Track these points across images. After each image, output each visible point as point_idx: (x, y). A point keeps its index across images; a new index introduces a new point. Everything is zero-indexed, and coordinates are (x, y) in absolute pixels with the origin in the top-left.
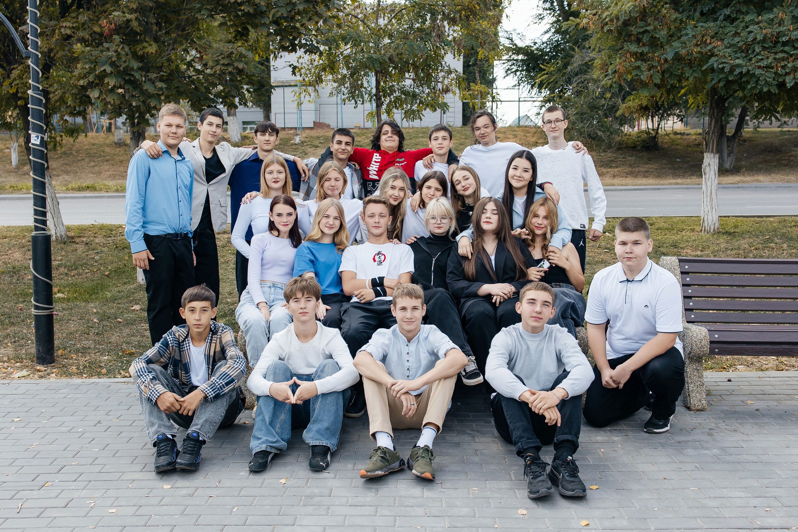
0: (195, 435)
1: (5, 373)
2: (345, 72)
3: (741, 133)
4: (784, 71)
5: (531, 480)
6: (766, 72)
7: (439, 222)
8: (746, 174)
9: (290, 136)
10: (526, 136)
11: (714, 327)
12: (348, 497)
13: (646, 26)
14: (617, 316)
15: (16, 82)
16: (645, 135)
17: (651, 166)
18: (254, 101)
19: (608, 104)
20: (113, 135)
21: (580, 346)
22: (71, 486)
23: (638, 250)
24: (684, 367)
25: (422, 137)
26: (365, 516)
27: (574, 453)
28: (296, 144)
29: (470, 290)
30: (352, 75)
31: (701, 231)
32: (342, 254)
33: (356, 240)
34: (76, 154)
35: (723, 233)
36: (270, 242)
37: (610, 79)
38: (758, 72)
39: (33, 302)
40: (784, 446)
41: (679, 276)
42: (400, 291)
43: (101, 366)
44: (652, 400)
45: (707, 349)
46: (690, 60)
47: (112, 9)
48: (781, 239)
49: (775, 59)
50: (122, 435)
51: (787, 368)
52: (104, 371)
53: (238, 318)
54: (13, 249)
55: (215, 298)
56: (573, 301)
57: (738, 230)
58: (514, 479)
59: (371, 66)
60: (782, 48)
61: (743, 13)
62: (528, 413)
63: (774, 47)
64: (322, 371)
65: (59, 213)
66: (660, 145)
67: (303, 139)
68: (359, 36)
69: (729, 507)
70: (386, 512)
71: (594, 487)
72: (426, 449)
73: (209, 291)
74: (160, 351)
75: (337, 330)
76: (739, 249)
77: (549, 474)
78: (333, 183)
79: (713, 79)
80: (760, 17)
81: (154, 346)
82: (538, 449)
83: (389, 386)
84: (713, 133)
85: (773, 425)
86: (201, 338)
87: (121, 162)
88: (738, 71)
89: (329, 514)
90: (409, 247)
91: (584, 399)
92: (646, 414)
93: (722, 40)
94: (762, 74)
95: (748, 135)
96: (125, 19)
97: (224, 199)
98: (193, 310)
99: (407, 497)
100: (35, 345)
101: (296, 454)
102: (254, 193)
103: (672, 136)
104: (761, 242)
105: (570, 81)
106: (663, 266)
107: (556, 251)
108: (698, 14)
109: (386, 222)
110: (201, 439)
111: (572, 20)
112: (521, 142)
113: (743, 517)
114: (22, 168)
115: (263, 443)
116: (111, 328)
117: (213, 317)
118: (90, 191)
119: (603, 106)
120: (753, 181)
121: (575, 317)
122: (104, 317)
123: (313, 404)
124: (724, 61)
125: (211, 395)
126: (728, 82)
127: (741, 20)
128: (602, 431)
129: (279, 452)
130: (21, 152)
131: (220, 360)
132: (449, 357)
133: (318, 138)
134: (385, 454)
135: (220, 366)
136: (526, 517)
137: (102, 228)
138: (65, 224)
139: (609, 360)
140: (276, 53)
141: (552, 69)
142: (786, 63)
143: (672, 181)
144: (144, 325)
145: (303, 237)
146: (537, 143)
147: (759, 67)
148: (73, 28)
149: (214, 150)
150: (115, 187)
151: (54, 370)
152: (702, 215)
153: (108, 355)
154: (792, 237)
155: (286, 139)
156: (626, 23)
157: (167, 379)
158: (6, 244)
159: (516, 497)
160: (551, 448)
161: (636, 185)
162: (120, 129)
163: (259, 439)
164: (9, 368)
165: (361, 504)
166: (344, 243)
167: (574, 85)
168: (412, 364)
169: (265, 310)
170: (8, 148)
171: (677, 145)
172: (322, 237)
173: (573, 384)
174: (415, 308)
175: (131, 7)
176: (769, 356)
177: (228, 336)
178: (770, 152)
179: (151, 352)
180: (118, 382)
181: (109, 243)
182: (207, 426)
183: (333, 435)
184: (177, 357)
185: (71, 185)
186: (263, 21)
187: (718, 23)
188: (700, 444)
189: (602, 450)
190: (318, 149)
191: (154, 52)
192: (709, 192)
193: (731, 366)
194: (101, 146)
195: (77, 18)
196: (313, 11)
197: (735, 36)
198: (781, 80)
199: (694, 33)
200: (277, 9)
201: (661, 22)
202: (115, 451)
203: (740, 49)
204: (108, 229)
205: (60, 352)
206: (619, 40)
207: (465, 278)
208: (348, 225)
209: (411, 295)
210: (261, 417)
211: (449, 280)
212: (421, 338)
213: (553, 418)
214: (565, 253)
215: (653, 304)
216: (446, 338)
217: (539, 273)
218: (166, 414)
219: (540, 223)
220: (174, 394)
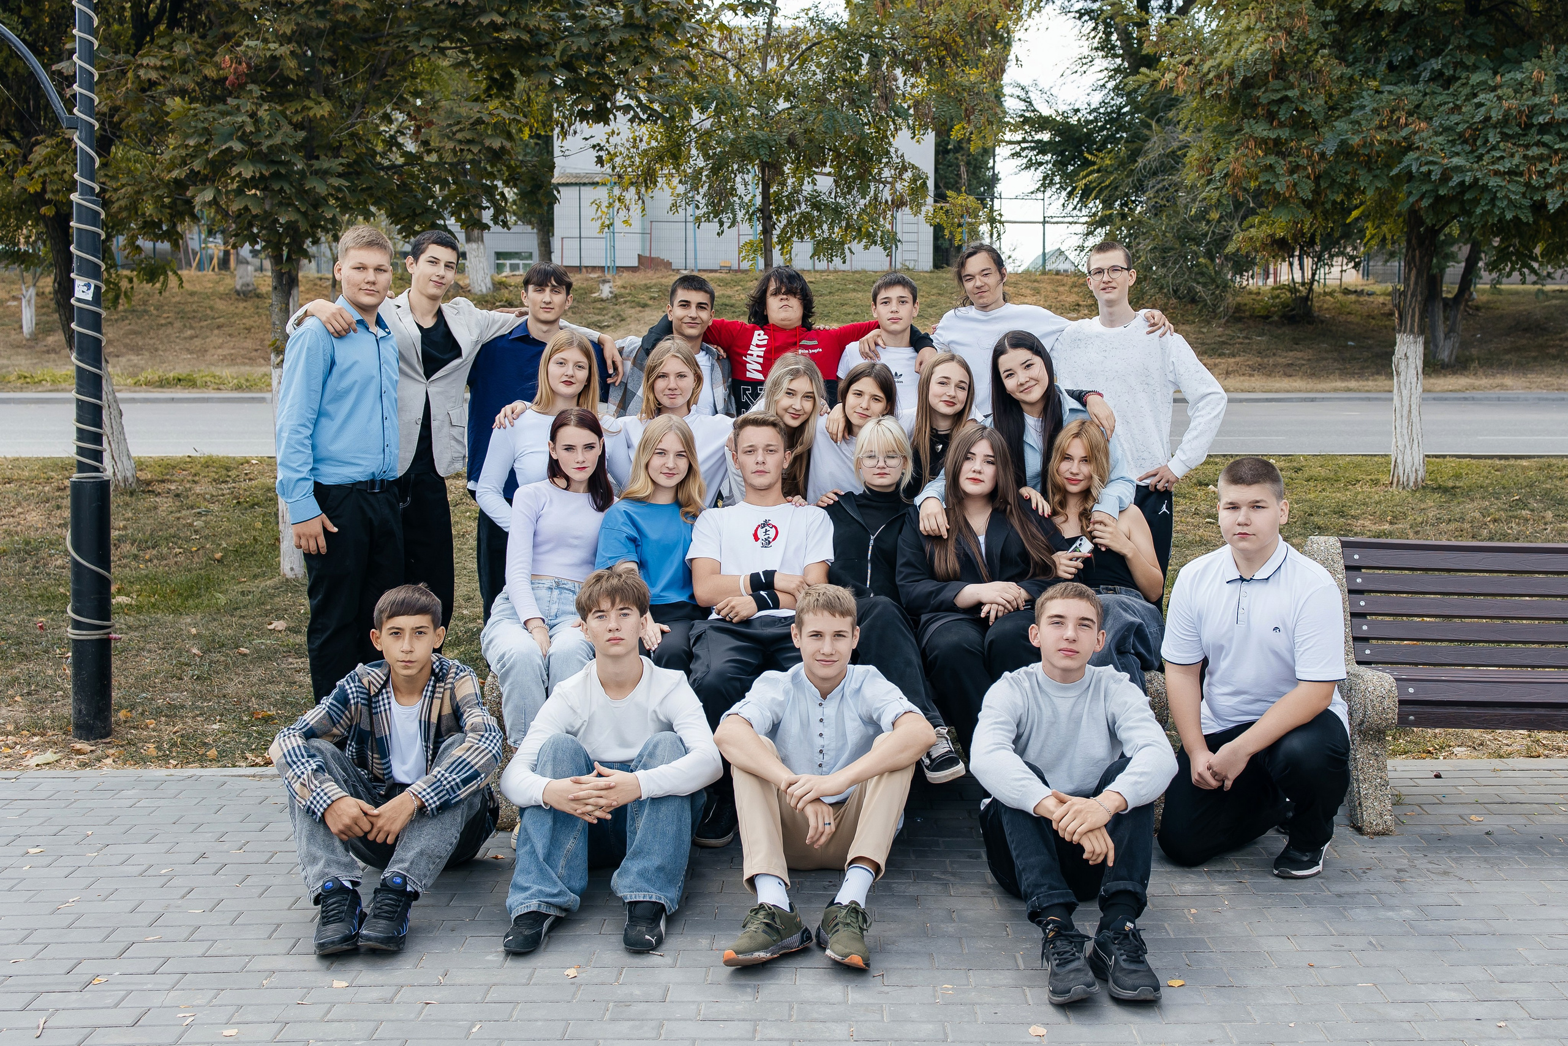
0: (399, 880)
1: (10, 756)
2: (701, 163)
3: (1471, 294)
4: (1542, 181)
5: (1055, 968)
6: (1509, 182)
7: (881, 464)
8: (1480, 372)
9: (590, 283)
10: (1057, 291)
11: (1407, 672)
12: (699, 1003)
13: (1286, 89)
14: (1220, 648)
15: (42, 172)
16: (1289, 294)
17: (1299, 355)
18: (520, 213)
19: (1213, 232)
20: (233, 276)
21: (1153, 707)
22: (146, 984)
23: (1261, 520)
24: (1348, 749)
25: (854, 290)
26: (731, 1039)
27: (1138, 915)
28: (602, 300)
29: (941, 597)
30: (715, 170)
31: (1392, 483)
32: (692, 525)
33: (720, 496)
34: (155, 312)
35: (1434, 490)
36: (551, 501)
37: (1217, 189)
38: (1493, 182)
39: (70, 613)
40: (1536, 902)
41: (1342, 575)
42: (812, 599)
43: (205, 744)
44: (1291, 814)
45: (1393, 715)
46: (1368, 156)
47: (242, 33)
48: (1541, 501)
49: (1525, 157)
50: (249, 881)
51: (1546, 752)
52: (213, 753)
53: (487, 649)
54: (25, 504)
55: (440, 609)
56: (1138, 620)
57: (1461, 484)
58: (1022, 967)
59: (752, 153)
60: (1539, 137)
61: (1467, 68)
62: (1051, 837)
63: (1525, 135)
64: (651, 755)
65: (122, 432)
66: (1316, 314)
67: (616, 291)
68: (731, 96)
69: (1431, 1020)
70: (773, 1032)
71: (1176, 983)
72: (854, 909)
73: (428, 595)
74: (332, 712)
75: (680, 675)
76: (1462, 519)
77: (1090, 957)
78: (672, 382)
79: (1410, 193)
80: (1498, 78)
81: (318, 702)
82: (1070, 908)
83: (783, 787)
84: (1413, 295)
85: (1518, 863)
86: (411, 687)
87: (249, 330)
88: (1456, 180)
89: (663, 1037)
90: (824, 512)
91: (1159, 811)
92: (1277, 841)
93: (1429, 119)
94: (1501, 186)
95: (1484, 298)
96: (268, 54)
97: (458, 411)
98: (397, 633)
99: (815, 1003)
100: (71, 701)
101: (598, 918)
102: (518, 404)
103: (1339, 296)
104: (1504, 507)
105: (1141, 185)
106: (1311, 555)
107: (1107, 521)
108: (1382, 68)
109: (777, 462)
110: (409, 889)
111: (1144, 74)
112: (1048, 303)
113: (1455, 1040)
114: (44, 340)
115: (532, 896)
116: (227, 666)
117: (437, 646)
118: (184, 387)
119: (1205, 235)
120: (1492, 387)
121: (1142, 651)
122: (212, 645)
123: (633, 820)
124: (1431, 159)
125: (433, 802)
126: (1438, 199)
127: (1464, 81)
128: (1193, 873)
129: (563, 915)
130: (43, 307)
131: (450, 732)
132: (901, 729)
133: (647, 288)
134: (773, 919)
135: (451, 745)
136: (1045, 1041)
137: (208, 463)
138: (133, 454)
139: (1206, 736)
140: (566, 125)
141: (1108, 162)
142: (1547, 165)
143: (1340, 384)
144: (295, 661)
145: (615, 491)
146: (1078, 305)
147: (1497, 173)
148: (163, 68)
149: (439, 313)
150: (235, 381)
151: (111, 751)
152: (1393, 453)
153: (220, 721)
154: (1562, 498)
155: (583, 289)
156: (1248, 84)
157: (345, 770)
158: (11, 495)
159: (1027, 1002)
160: (1094, 908)
161: (1270, 391)
162: (248, 263)
163: (526, 889)
164: (18, 747)
165: (725, 1017)
166: (695, 502)
167: (1150, 193)
168: (829, 741)
169: (540, 634)
170: (14, 298)
171: (1349, 313)
172: (654, 493)
173: (1136, 783)
174: (838, 634)
175: (281, 32)
176: (1514, 729)
177: (467, 686)
178: (1526, 330)
180: (240, 776)
181: (223, 495)
182: (423, 864)
183: (671, 882)
184: (365, 726)
185: (144, 374)
186: (542, 63)
187: (1421, 86)
188: (1379, 899)
189: (1193, 911)
190: (648, 312)
191: (326, 114)
192: (1406, 409)
193: (1442, 748)
194: (208, 297)
195: (171, 50)
196: (641, 46)
197: (1452, 111)
198: (1537, 197)
199: (1375, 105)
200: (569, 40)
201: (1314, 82)
202: (235, 914)
203: (1460, 137)
204: (221, 467)
205: (122, 715)
206: (1233, 114)
207: (932, 575)
208: (702, 468)
209: (832, 607)
210: (528, 847)
211: (901, 580)
212: (847, 692)
213: (1098, 851)
214: (1124, 525)
215: (1290, 625)
216: (897, 692)
217: (1073, 563)
218: (341, 840)
219: (1075, 471)
220: (359, 801)
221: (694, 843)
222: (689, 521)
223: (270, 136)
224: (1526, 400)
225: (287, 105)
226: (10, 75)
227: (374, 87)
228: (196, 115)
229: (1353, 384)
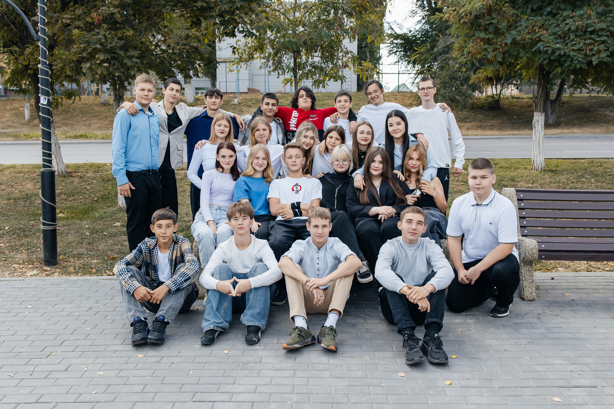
0: (162, 317)
1: (21, 272)
2: (271, 51)
3: (561, 98)
4: (591, 53)
5: (408, 351)
6: (578, 53)
7: (341, 164)
8: (564, 127)
9: (230, 98)
10: (404, 99)
11: (541, 239)
12: (274, 364)
13: (492, 20)
14: (469, 231)
15: (28, 58)
16: (491, 99)
17: (495, 122)
18: (204, 73)
19: (463, 76)
20: (100, 97)
21: (444, 253)
22: (70, 355)
23: (485, 182)
24: (519, 269)
25: (328, 100)
26: (286, 377)
27: (439, 331)
28: (235, 105)
29: (363, 212)
30: (276, 54)
31: (532, 169)
32: (269, 185)
33: (279, 174)
34: (72, 111)
35: (548, 171)
36: (216, 177)
37: (465, 58)
38: (572, 54)
39: (42, 220)
40: (592, 326)
41: (516, 202)
42: (314, 213)
43: (91, 268)
44: (496, 293)
45: (536, 256)
46: (523, 44)
47: (100, 5)
48: (590, 175)
49: (584, 44)
50: (107, 318)
51: (594, 270)
52: (94, 271)
53: (193, 232)
54: (26, 181)
55: (176, 218)
56: (438, 220)
57: (559, 169)
58: (395, 350)
59: (290, 47)
60: (590, 36)
61: (562, 10)
62: (406, 302)
63: (584, 35)
64: (255, 271)
65: (60, 154)
66: (501, 106)
67: (240, 101)
68: (282, 26)
69: (552, 371)
70: (302, 374)
71: (454, 357)
72: (331, 328)
73: (172, 212)
74: (136, 256)
75: (266, 241)
76: (559, 182)
77: (421, 347)
78: (261, 132)
79: (540, 58)
80: (574, 13)
81: (131, 252)
82: (413, 328)
83: (304, 282)
84: (540, 98)
85: (585, 311)
86: (166, 246)
87: (106, 117)
88: (557, 53)
89: (260, 376)
90: (318, 180)
91: (447, 292)
92: (491, 303)
93: (547, 30)
94: (575, 55)
95: (566, 99)
96: (110, 12)
97: (181, 144)
98: (160, 226)
99: (317, 364)
100: (43, 252)
101: (236, 332)
102: (204, 141)
103: (511, 100)
104: (575, 177)
105: (436, 59)
106: (504, 195)
107: (426, 183)
108: (529, 10)
110: (165, 321)
111: (437, 15)
113: (562, 379)
114: (33, 122)
115: (211, 323)
116: (99, 239)
117: (175, 232)
118: (83, 138)
119: (460, 77)
120: (569, 133)
121: (440, 231)
122: (94, 231)
123: (248, 295)
124: (548, 45)
125: (174, 288)
126: (551, 60)
127: (561, 15)
128: (459, 315)
129: (223, 330)
130: (32, 110)
131: (180, 263)
132: (348, 261)
133: (251, 100)
134: (301, 332)
135: (180, 267)
136: (405, 378)
137: (92, 165)
138: (65, 163)
139: (464, 264)
140: (221, 37)
141: (423, 50)
142: (593, 47)
143: (511, 132)
144: (123, 237)
145: (240, 173)
146: (412, 104)
147: (573, 50)
148: (71, 18)
149: (174, 109)
150: (102, 136)
151: (57, 270)
152: (532, 157)
153: (97, 259)
154: (598, 174)
155: (228, 100)
156: (477, 17)
157: (141, 277)
158: (21, 178)
159: (397, 364)
160: (423, 328)
161: (484, 135)
162: (105, 93)
163: (209, 321)
164: (24, 269)
165: (283, 369)
166: (270, 177)
167: (439, 62)
168: (321, 266)
169: (213, 226)
170: (22, 107)
171: (514, 106)
172: (254, 173)
173: (439, 281)
174: (324, 226)
175: (114, 4)
176: (581, 260)
177: (186, 246)
178: (582, 111)
179: (129, 257)
180: (104, 279)
181: (97, 177)
182: (170, 311)
183: (263, 318)
184: (149, 261)
185: (69, 134)
186: (211, 14)
187: (544, 17)
188: (531, 325)
189: (460, 329)
190: (251, 108)
191: (131, 35)
192: (538, 140)
193: (554, 268)
194: (91, 106)
195: (75, 12)
196: (248, 8)
197: (556, 26)
198: (589, 59)
199: (526, 25)
200: (222, 5)
201: (503, 16)
202: (102, 330)
203: (559, 36)
204: (97, 167)
205: (61, 257)
206: (472, 29)
207: (360, 204)
208: (273, 164)
209: (322, 216)
210: (210, 305)
211: (348, 205)
212: (328, 247)
213: (424, 306)
214: (433, 184)
215: (496, 222)
216: (347, 247)
217: (413, 199)
218: (140, 302)
219: (414, 164)
220: (146, 288)
221: (271, 304)
222: (268, 184)
223: (111, 43)
224: (582, 137)
225: (117, 31)
226: (17, 23)
227: (149, 24)
228: (83, 36)
229: (516, 132)
